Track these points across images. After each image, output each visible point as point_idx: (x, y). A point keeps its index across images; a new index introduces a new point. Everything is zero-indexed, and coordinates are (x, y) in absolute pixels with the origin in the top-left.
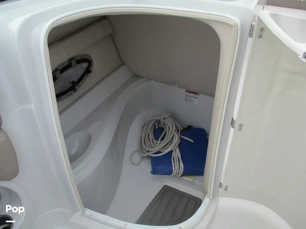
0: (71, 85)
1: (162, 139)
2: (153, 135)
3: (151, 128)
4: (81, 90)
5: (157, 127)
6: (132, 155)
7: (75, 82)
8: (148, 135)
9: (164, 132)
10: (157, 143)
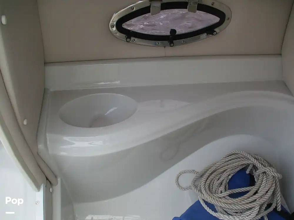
0: (168, 34)
1: (232, 196)
2: (230, 177)
3: (238, 166)
4: (180, 49)
5: (248, 172)
6: (185, 172)
7: (177, 33)
8: (225, 171)
9: (247, 189)
10: (221, 192)
